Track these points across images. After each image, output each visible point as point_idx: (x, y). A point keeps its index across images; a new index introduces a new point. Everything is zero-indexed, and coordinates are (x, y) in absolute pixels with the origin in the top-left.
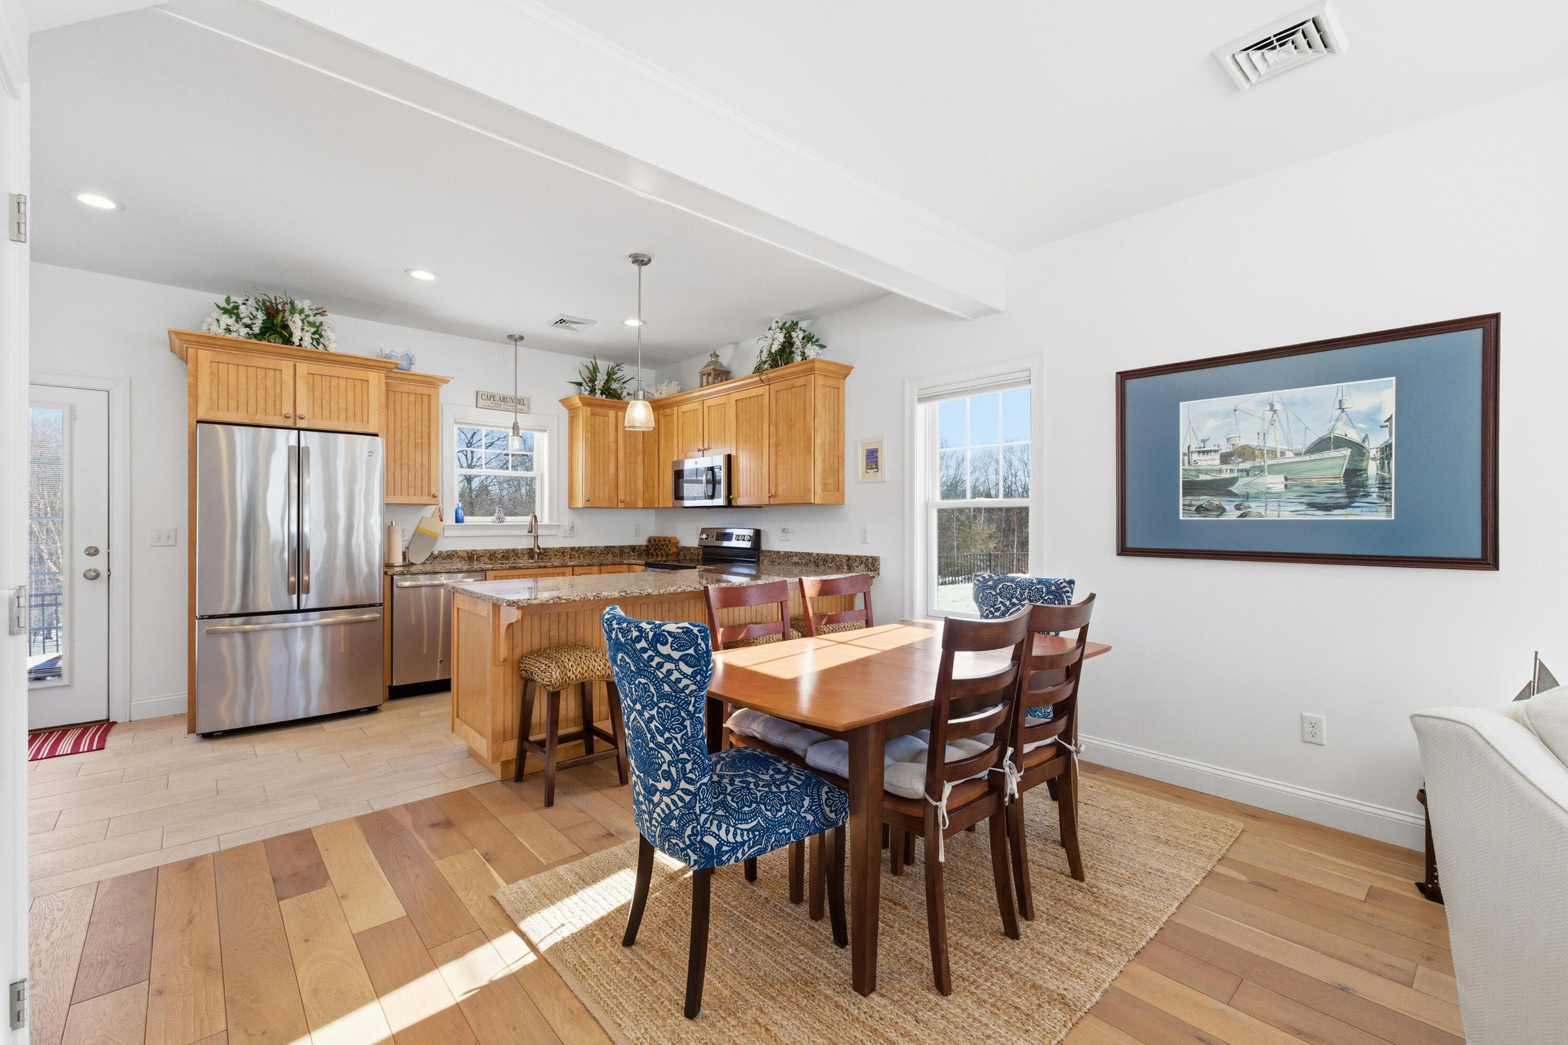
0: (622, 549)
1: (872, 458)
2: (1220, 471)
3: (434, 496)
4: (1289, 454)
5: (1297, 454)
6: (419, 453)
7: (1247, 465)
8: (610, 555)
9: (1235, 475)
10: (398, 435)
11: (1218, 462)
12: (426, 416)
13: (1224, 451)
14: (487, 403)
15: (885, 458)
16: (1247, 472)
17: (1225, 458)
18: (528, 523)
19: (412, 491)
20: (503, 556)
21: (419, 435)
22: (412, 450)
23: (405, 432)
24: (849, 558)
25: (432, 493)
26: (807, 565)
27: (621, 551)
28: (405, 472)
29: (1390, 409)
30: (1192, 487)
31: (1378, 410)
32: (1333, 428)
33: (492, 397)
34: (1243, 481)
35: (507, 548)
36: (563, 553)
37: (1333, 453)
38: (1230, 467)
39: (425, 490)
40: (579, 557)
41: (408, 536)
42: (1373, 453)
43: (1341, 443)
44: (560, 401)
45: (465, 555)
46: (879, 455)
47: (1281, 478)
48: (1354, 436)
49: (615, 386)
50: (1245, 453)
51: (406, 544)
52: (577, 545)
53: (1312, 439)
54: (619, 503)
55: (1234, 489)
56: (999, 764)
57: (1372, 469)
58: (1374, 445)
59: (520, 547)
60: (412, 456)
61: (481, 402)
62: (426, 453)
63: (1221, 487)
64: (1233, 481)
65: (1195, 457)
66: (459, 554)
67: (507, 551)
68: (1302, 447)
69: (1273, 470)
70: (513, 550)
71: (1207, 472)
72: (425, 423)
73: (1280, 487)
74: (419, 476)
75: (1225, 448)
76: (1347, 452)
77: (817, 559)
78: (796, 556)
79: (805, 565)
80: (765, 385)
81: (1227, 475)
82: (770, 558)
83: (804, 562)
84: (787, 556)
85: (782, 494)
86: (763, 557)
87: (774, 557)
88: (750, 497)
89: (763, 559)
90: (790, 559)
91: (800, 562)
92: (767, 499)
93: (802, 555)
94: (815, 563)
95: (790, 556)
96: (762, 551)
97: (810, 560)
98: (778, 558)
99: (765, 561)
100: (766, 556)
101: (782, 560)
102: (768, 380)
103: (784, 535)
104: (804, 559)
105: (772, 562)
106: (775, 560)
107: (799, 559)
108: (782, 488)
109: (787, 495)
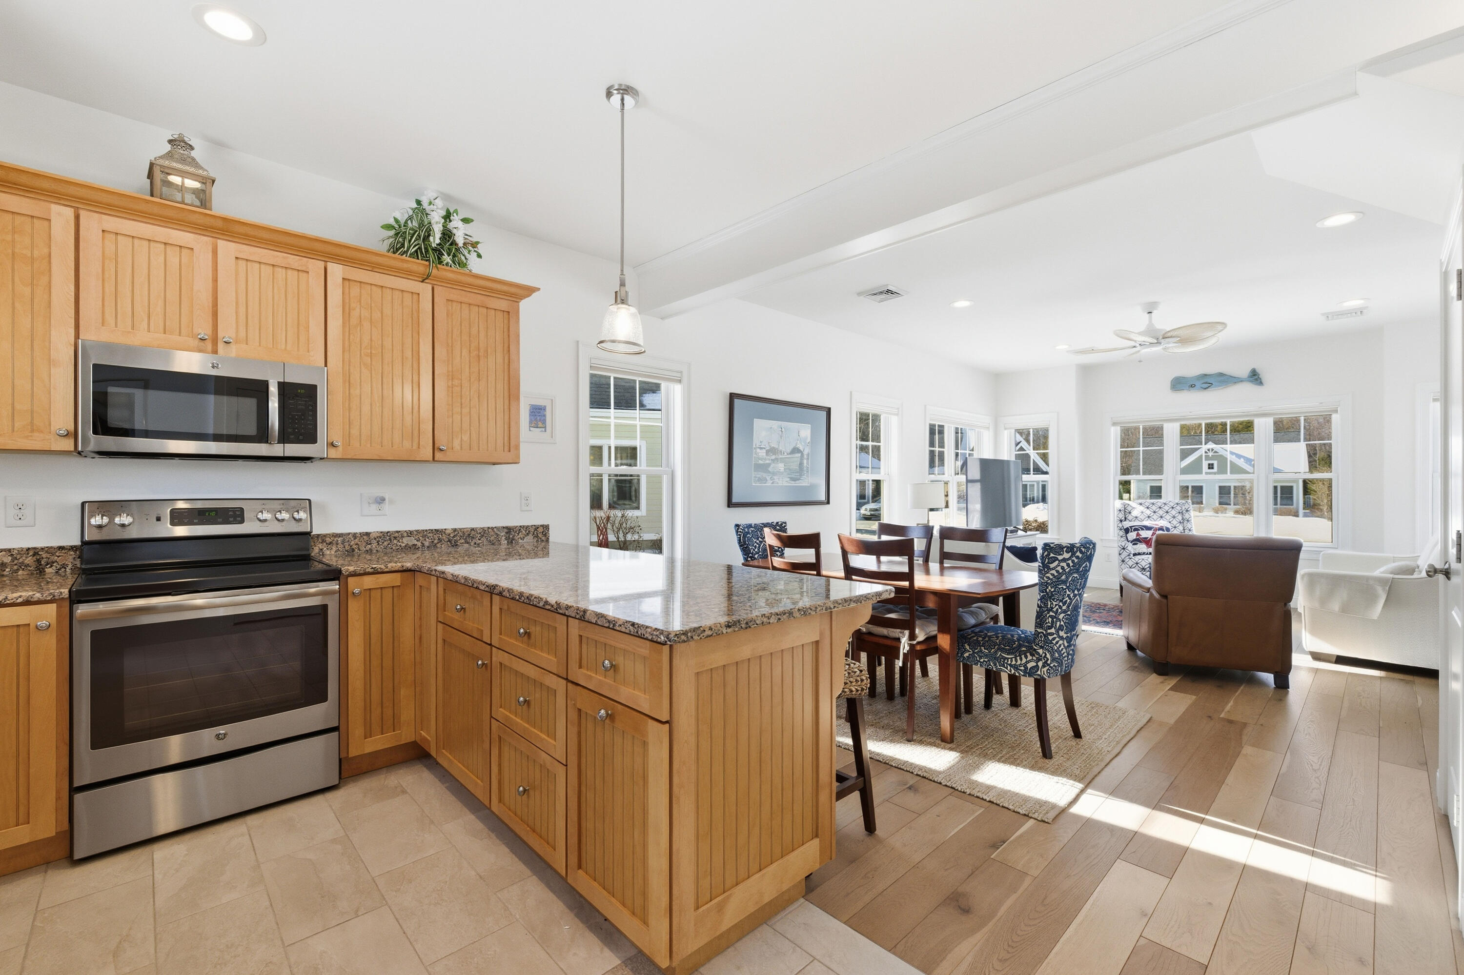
1: (538, 415)
2: (765, 459)
4: (786, 454)
7: (773, 457)
9: (771, 462)
11: (765, 454)
17: (768, 452)
24: (509, 530)
26: (433, 546)
29: (809, 440)
31: (807, 439)
32: (796, 444)
37: (796, 455)
38: (768, 457)
46: (548, 413)
48: (801, 448)
53: (792, 447)
55: (770, 469)
57: (804, 463)
58: (805, 453)
63: (765, 468)
64: (769, 465)
65: (758, 450)
68: (789, 451)
69: (782, 460)
71: (761, 459)
73: (782, 469)
75: (768, 448)
76: (800, 455)
77: (454, 536)
78: (409, 536)
79: (428, 547)
80: (422, 282)
81: (768, 462)
82: (342, 546)
83: (427, 544)
84: (388, 538)
85: (459, 448)
86: (320, 546)
87: (353, 542)
88: (382, 446)
89: (322, 549)
90: (395, 542)
91: (419, 544)
92: (427, 453)
93: (423, 533)
94: (450, 542)
95: (395, 538)
96: (318, 535)
97: (439, 539)
98: (364, 544)
99: (328, 552)
100: (331, 543)
101: (374, 545)
102: (437, 278)
103: (374, 507)
104: (427, 540)
105: (346, 551)
106: (354, 547)
107: (417, 541)
108: (459, 439)
109: (470, 450)
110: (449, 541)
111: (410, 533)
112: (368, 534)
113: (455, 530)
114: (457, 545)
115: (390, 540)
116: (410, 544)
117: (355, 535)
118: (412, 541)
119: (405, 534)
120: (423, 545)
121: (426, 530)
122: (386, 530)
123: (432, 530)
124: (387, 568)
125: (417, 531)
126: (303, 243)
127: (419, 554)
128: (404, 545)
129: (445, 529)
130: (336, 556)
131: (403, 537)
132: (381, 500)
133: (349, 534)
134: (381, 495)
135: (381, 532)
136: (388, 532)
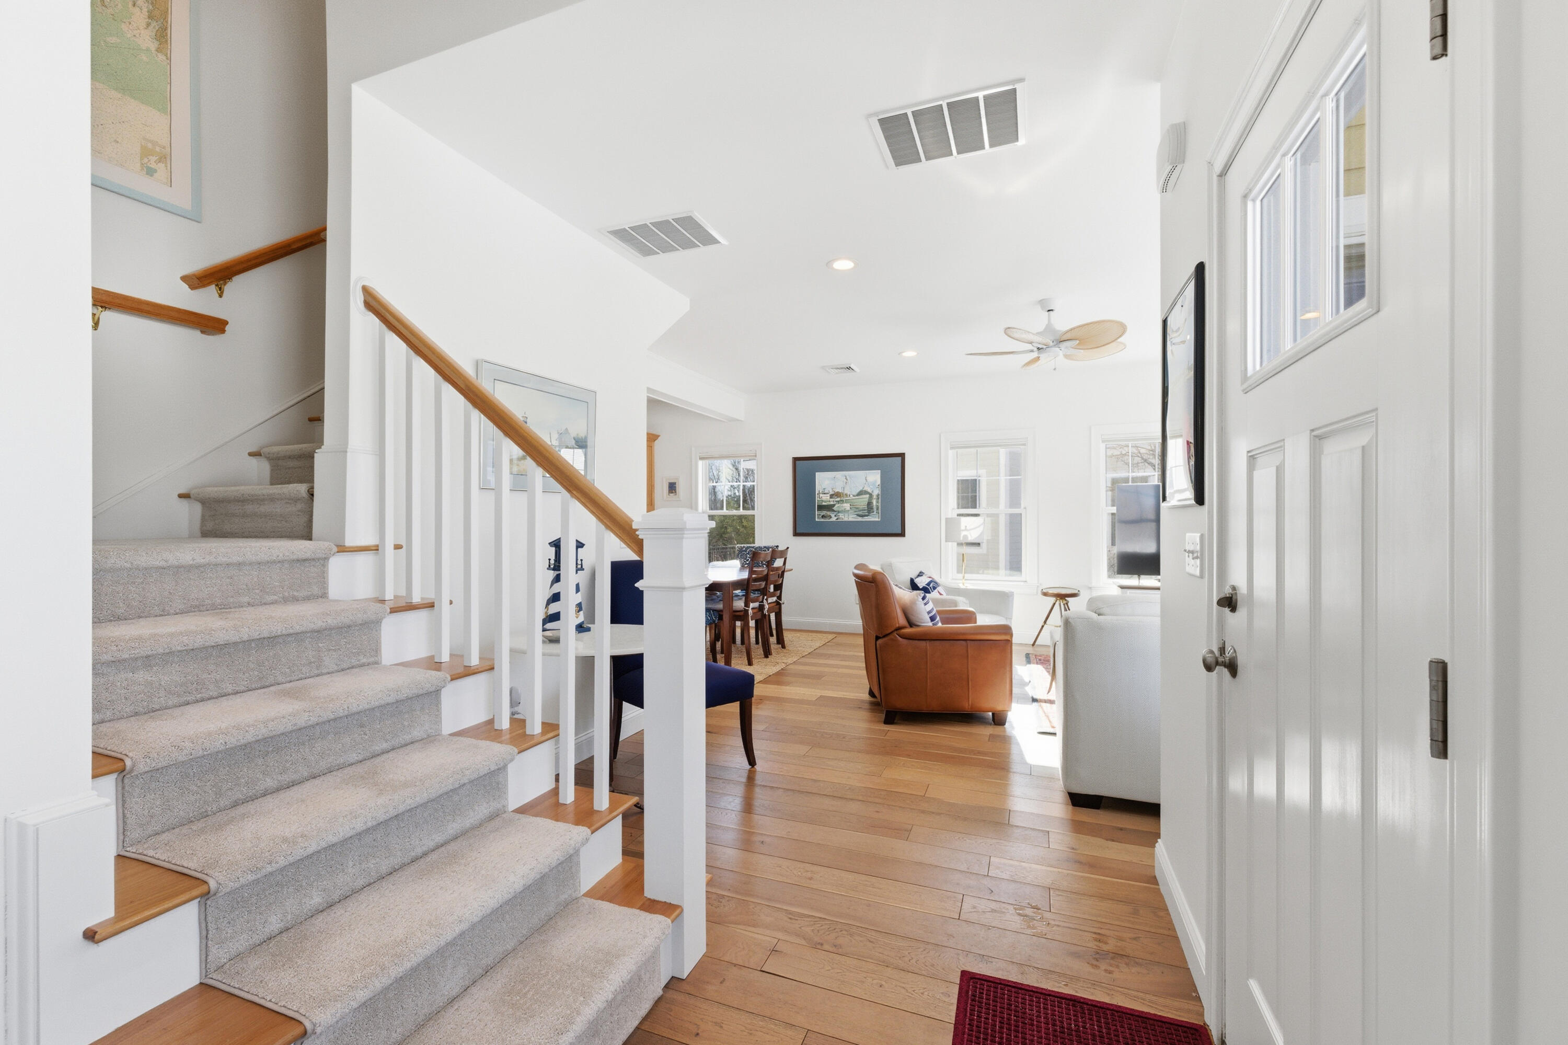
1: (672, 488)
2: (830, 501)
4: (851, 496)
5: (854, 496)
7: (838, 499)
9: (835, 503)
11: (829, 498)
13: (831, 493)
15: (680, 488)
16: (838, 502)
17: (832, 496)
29: (879, 482)
30: (821, 508)
31: (876, 481)
32: (864, 487)
34: (837, 506)
37: (864, 496)
38: (833, 500)
42: (875, 497)
43: (866, 492)
46: (677, 486)
47: (849, 505)
48: (869, 490)
50: (837, 495)
53: (858, 491)
55: (835, 508)
56: (762, 602)
57: (874, 502)
58: (875, 494)
63: (829, 508)
65: (821, 495)
68: (855, 493)
69: (847, 501)
71: (825, 502)
73: (849, 508)
75: (832, 493)
76: (868, 496)
81: (832, 503)
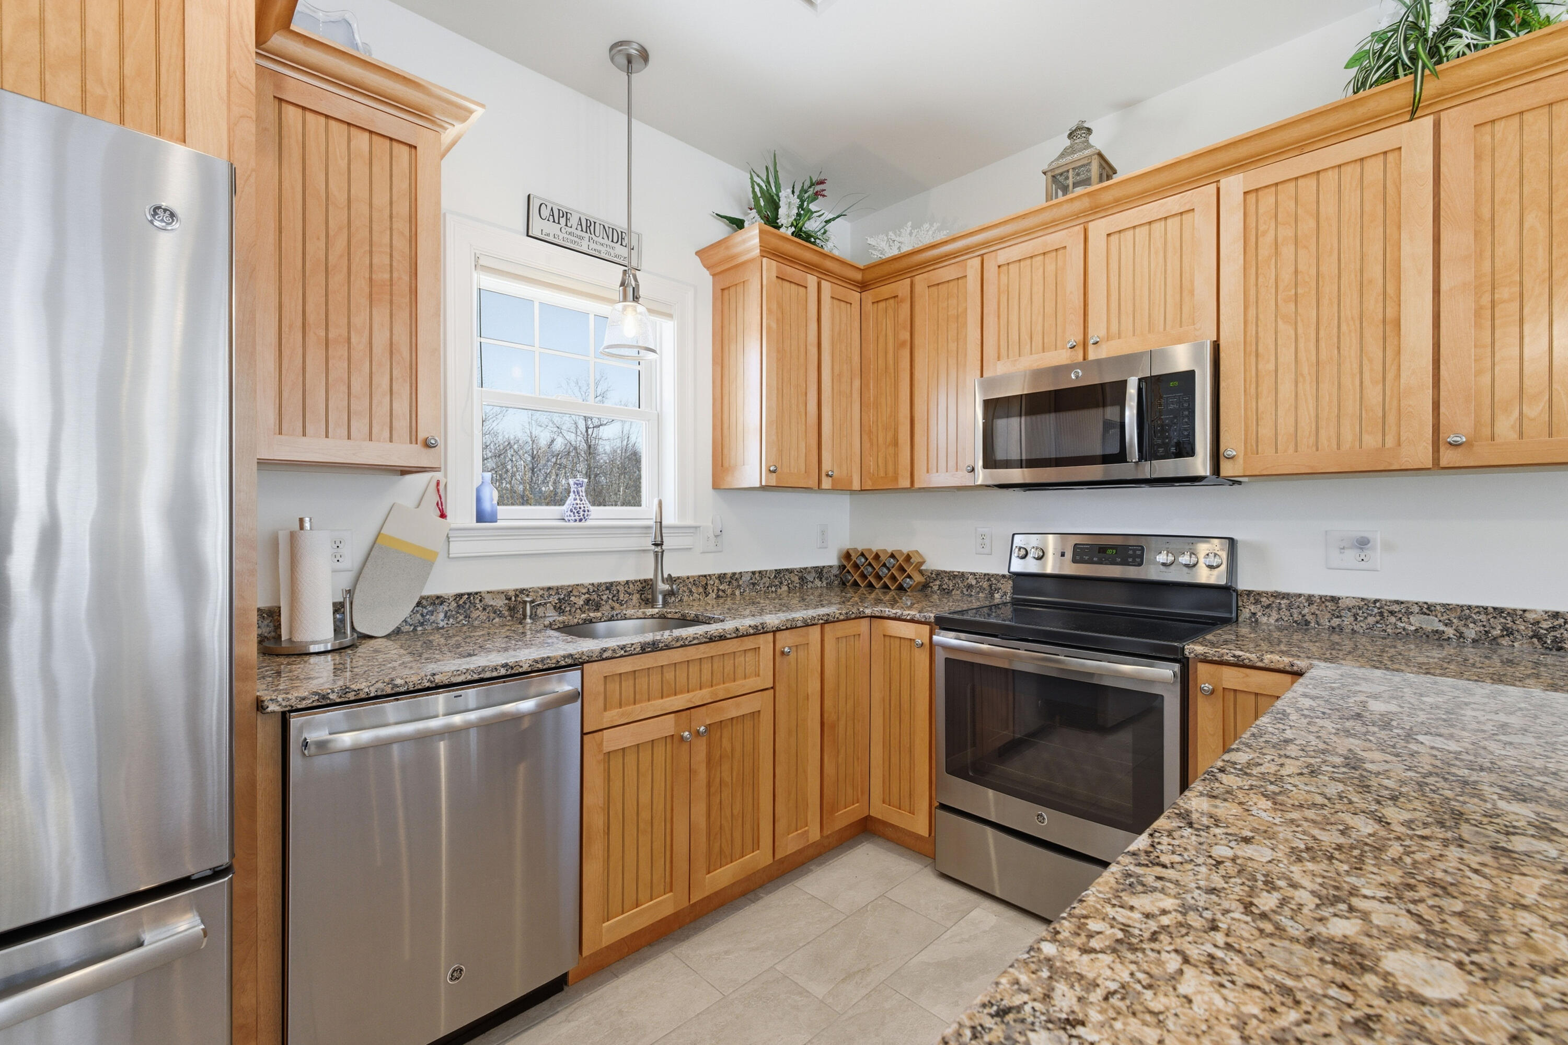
0: (802, 574)
3: (427, 445)
6: (381, 315)
8: (785, 588)
10: (316, 248)
12: (402, 208)
14: (551, 229)
18: (651, 523)
19: (360, 426)
20: (587, 602)
21: (381, 259)
22: (360, 299)
23: (340, 244)
25: (422, 435)
26: (1489, 641)
27: (802, 579)
28: (339, 368)
33: (561, 216)
35: (596, 581)
36: (705, 587)
39: (402, 425)
40: (733, 594)
41: (352, 557)
44: (697, 253)
45: (500, 603)
49: (811, 226)
51: (345, 581)
52: (729, 570)
54: (824, 478)
59: (622, 578)
60: (360, 319)
61: (538, 226)
62: (403, 316)
66: (489, 601)
67: (597, 588)
70: (609, 586)
72: (401, 225)
74: (382, 381)
77: (1553, 628)
78: (1425, 614)
79: (1474, 641)
80: (1411, 120)
82: (1288, 613)
83: (1471, 632)
84: (1376, 610)
85: (1514, 436)
86: (1253, 608)
87: (1306, 611)
88: (1317, 450)
89: (1254, 614)
90: (1393, 620)
91: (1450, 632)
92: (1422, 454)
93: (1465, 613)
94: (1540, 639)
95: (1392, 613)
96: (1249, 593)
97: (1505, 628)
98: (1328, 616)
99: (1264, 619)
100: (1269, 606)
101: (1348, 620)
102: (1441, 96)
103: (1351, 556)
104: (1471, 625)
105: (1295, 622)
106: (1309, 617)
107: (1446, 625)
108: (1516, 414)
109: (1550, 435)
110: (1536, 635)
111: (1428, 609)
112: (1335, 600)
113: (1556, 615)
114: (1560, 649)
115: (1381, 614)
116: (1429, 628)
117: (1310, 599)
118: (1432, 623)
119: (1416, 609)
120: (1461, 635)
121: (1469, 608)
122: (1371, 595)
123: (1486, 608)
124: (1262, 660)
125: (1443, 605)
126: (1182, 171)
127: (1450, 650)
128: (1413, 628)
129: (1524, 611)
130: (1279, 629)
131: (1409, 613)
132: (1363, 543)
133: (1300, 595)
134: (1366, 535)
135: (1363, 599)
136: (1376, 601)
